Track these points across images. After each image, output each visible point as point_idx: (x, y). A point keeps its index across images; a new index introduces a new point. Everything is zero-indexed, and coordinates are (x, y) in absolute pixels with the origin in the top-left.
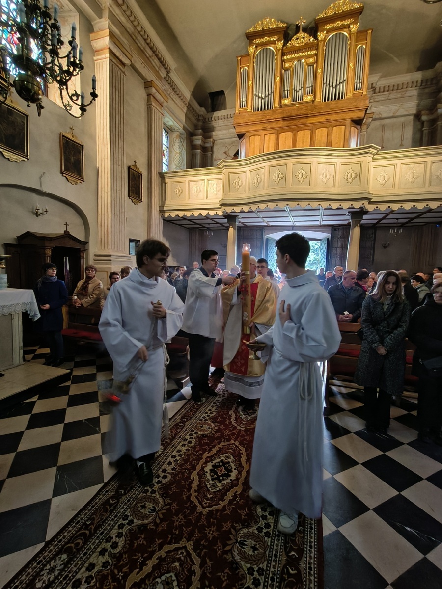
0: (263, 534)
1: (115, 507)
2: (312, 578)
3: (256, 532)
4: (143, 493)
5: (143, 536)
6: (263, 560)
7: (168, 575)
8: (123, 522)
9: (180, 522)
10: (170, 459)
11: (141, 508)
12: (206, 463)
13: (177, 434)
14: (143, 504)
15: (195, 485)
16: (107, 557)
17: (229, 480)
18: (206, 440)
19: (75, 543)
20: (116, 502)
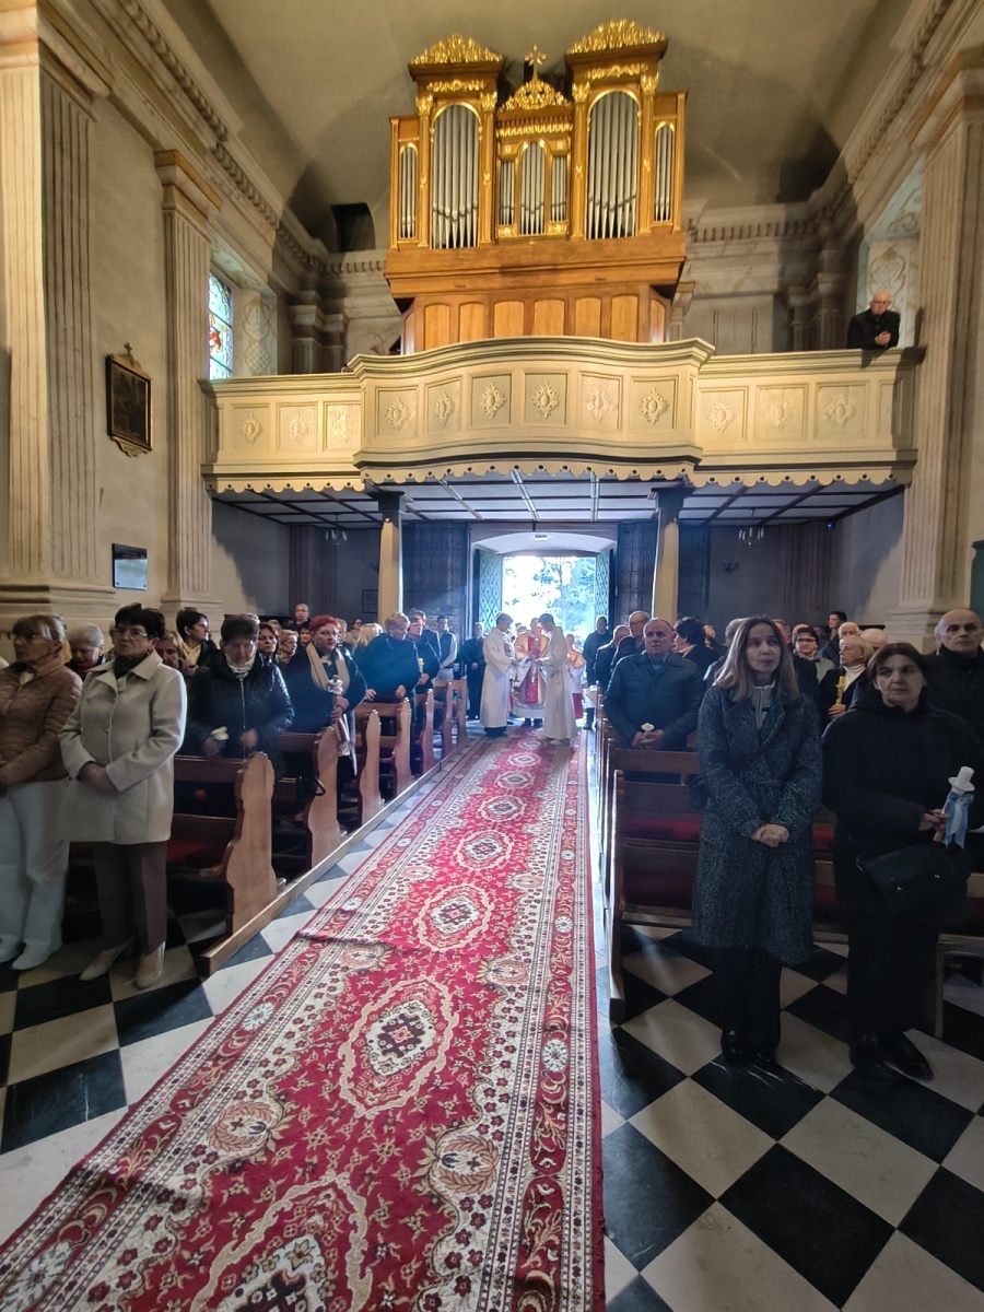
0: (489, 1137)
1: (173, 1135)
2: (581, 1196)
3: (477, 1134)
4: (235, 1098)
5: (241, 1179)
6: (490, 1181)
7: (300, 1240)
8: (194, 1160)
9: (320, 1141)
10: (291, 1027)
11: (231, 1128)
12: (369, 1023)
13: (302, 977)
14: (236, 1120)
15: (347, 1070)
16: (163, 1230)
17: (418, 1050)
18: (366, 980)
19: (84, 1217)
20: (172, 1127)
